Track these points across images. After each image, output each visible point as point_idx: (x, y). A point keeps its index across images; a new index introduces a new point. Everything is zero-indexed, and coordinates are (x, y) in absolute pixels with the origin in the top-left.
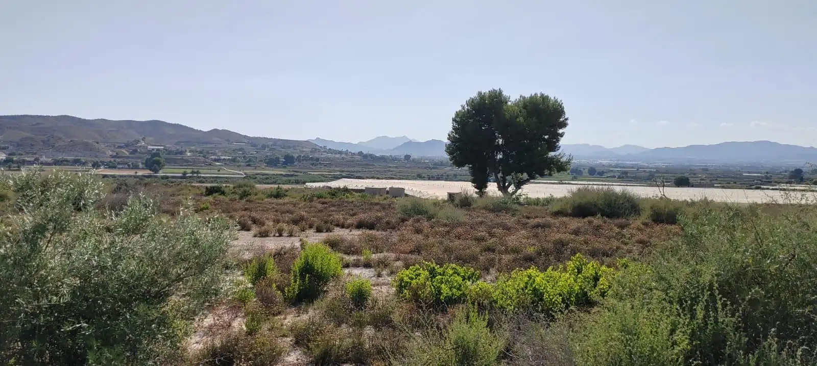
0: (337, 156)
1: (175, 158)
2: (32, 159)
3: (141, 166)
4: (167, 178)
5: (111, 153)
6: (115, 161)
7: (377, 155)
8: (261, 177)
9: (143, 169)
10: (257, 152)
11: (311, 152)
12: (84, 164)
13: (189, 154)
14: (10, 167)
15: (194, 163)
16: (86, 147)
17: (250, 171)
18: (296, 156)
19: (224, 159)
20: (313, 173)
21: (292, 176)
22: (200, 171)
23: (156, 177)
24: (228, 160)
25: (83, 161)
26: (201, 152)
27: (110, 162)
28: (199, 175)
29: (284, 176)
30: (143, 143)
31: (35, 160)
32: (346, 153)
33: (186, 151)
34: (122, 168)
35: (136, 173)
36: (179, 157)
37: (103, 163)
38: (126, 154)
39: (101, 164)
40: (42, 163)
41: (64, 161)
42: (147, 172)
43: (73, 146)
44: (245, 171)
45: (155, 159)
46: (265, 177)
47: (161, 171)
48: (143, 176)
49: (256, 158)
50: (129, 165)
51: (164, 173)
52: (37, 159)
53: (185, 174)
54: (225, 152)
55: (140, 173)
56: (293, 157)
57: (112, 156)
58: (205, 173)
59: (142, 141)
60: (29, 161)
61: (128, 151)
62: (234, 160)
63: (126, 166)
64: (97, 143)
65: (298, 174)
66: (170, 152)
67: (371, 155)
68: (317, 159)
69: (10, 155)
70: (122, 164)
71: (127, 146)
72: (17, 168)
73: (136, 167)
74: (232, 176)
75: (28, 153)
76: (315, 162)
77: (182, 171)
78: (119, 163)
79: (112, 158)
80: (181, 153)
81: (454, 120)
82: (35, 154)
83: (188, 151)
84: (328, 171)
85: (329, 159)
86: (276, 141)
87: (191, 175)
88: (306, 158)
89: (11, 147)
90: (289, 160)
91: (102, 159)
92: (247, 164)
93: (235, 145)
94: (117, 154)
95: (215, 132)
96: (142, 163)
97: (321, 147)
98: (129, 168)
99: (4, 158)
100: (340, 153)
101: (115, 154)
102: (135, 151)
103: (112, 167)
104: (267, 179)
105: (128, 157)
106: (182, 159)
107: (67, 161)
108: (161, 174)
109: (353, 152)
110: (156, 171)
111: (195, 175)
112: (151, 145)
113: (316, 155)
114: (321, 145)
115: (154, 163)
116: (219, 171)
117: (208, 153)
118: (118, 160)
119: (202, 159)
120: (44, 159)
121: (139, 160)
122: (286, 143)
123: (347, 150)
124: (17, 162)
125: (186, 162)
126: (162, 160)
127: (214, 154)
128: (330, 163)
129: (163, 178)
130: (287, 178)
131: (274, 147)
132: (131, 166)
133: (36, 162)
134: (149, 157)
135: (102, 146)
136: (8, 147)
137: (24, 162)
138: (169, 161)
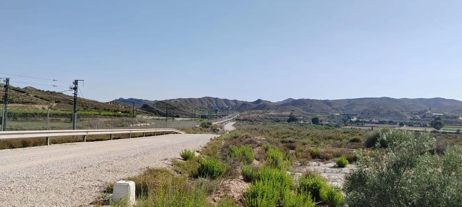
1: (451, 120)
2: (368, 121)
3: (428, 125)
4: (446, 133)
5: (410, 117)
6: (412, 122)
9: (430, 127)
12: (395, 123)
14: (358, 124)
16: (397, 114)
23: (438, 132)
27: (410, 122)
30: (430, 112)
31: (370, 121)
33: (459, 117)
34: (417, 126)
35: (426, 129)
36: (454, 120)
37: (405, 123)
38: (419, 118)
39: (404, 124)
40: (373, 123)
41: (384, 122)
42: (432, 129)
43: (389, 113)
45: (437, 121)
47: (441, 129)
50: (421, 125)
51: (444, 130)
52: (371, 121)
53: (458, 131)
55: (428, 130)
57: (411, 119)
59: (429, 110)
60: (367, 122)
61: (420, 117)
63: (419, 125)
64: (402, 112)
66: (448, 117)
69: (358, 118)
70: (416, 124)
71: (419, 113)
72: (361, 125)
73: (425, 126)
75: (366, 118)
77: (457, 129)
78: (414, 124)
80: (456, 117)
82: (370, 118)
89: (359, 114)
91: (405, 121)
94: (414, 118)
96: (429, 124)
98: (421, 126)
99: (356, 120)
102: (424, 117)
103: (410, 125)
105: (420, 120)
106: (456, 122)
107: (385, 122)
108: (441, 130)
110: (438, 129)
112: (434, 113)
115: (437, 123)
118: (414, 122)
120: (374, 120)
121: (427, 122)
124: (361, 122)
125: (459, 124)
126: (442, 122)
129: (443, 133)
132: (422, 125)
133: (370, 122)
134: (433, 120)
135: (405, 113)
136: (357, 115)
137: (365, 122)
138: (447, 123)
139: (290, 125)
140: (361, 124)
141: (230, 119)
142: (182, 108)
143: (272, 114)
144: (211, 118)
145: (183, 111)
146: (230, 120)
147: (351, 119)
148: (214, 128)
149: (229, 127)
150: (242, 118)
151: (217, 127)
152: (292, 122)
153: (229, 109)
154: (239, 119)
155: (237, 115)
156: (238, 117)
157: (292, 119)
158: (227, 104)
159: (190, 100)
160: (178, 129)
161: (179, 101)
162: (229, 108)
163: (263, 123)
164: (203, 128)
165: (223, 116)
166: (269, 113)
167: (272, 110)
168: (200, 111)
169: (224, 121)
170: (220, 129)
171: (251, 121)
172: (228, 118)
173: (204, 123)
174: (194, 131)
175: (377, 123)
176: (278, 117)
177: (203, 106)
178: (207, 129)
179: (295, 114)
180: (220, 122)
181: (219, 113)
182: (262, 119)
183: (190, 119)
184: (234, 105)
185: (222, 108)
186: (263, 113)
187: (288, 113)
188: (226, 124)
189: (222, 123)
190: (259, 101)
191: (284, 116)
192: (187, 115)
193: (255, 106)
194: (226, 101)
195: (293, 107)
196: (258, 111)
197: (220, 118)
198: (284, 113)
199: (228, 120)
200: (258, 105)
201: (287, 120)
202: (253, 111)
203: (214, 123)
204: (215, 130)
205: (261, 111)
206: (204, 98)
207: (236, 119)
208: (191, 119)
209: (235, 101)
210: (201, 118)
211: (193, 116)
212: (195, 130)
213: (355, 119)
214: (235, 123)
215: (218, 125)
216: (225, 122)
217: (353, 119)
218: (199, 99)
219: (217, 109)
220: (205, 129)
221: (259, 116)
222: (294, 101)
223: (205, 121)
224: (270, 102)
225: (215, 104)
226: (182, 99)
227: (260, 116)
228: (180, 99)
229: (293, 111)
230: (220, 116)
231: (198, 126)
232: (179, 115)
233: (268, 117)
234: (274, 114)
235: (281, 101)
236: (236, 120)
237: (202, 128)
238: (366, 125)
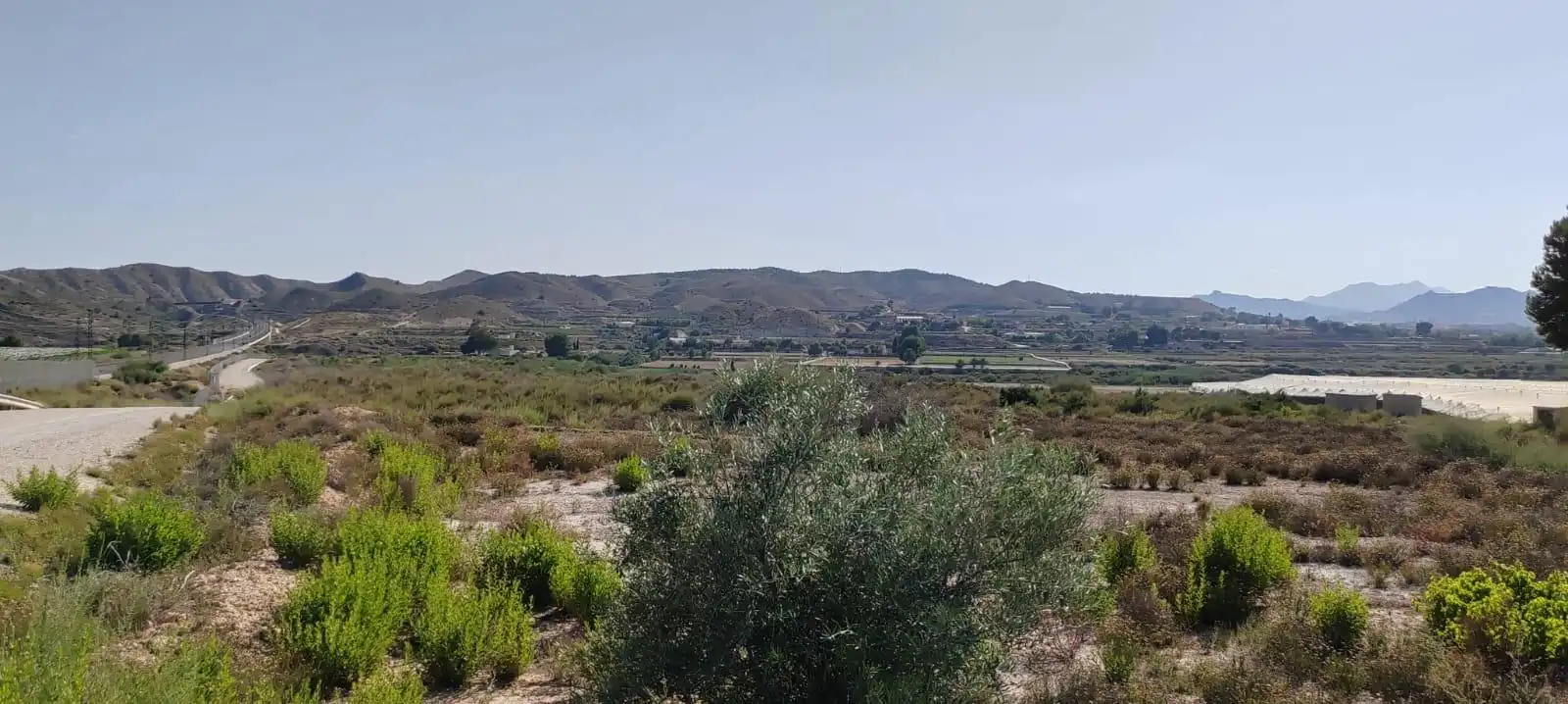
0: (1259, 327)
1: (943, 335)
2: (722, 341)
3: (885, 351)
4: (930, 371)
5: (838, 329)
6: (843, 342)
7: (1350, 325)
8: (1102, 370)
9: (888, 356)
10: (1094, 322)
11: (1203, 320)
12: (798, 348)
13: (966, 329)
14: (691, 354)
15: (978, 344)
16: (800, 318)
17: (1079, 359)
18: (1170, 328)
19: (1031, 337)
20: (1206, 363)
21: (1164, 368)
22: (987, 359)
23: (911, 370)
24: (1039, 338)
25: (796, 343)
26: (987, 326)
27: (837, 344)
28: (986, 367)
29: (1148, 368)
30: (889, 311)
31: (726, 342)
32: (1279, 321)
33: (962, 324)
34: (856, 355)
35: (878, 363)
36: (950, 334)
37: (825, 346)
38: (862, 331)
39: (822, 348)
40: (735, 348)
41: (768, 344)
42: (895, 362)
43: (781, 316)
44: (1071, 360)
45: (908, 338)
46: (1109, 370)
47: (918, 361)
48: (888, 368)
49: (1092, 334)
50: (866, 350)
51: (924, 364)
52: (728, 342)
53: (960, 364)
54: (1032, 324)
55: (884, 364)
56: (1164, 332)
57: (839, 335)
58: (995, 363)
59: (887, 307)
60: (719, 345)
61: (865, 326)
62: (1049, 339)
63: (862, 352)
64: (817, 312)
65: (1178, 365)
66: (934, 326)
67: (1336, 325)
68: (1216, 335)
69: (692, 334)
70: (854, 348)
71: (862, 315)
72: (701, 357)
73: (876, 353)
74: (1046, 369)
75: (715, 332)
76: (1212, 341)
77: (955, 360)
78: (850, 347)
79: (840, 337)
80: (954, 326)
81: (1549, 241)
82: (727, 332)
83: (965, 323)
84: (1240, 358)
85: (1241, 334)
86: (1129, 301)
87: (971, 367)
88: (1193, 334)
89: (693, 323)
90: (1157, 337)
91: (824, 340)
92: (1074, 345)
93: (1053, 311)
94: (847, 330)
95: (1014, 285)
96: (888, 347)
97: (1223, 310)
98: (866, 355)
99: (684, 340)
100: (1265, 320)
101: (844, 331)
102: (875, 325)
103: (839, 352)
104: (1113, 374)
105: (864, 336)
106: (956, 338)
107: (771, 344)
108: (918, 365)
109: (1293, 319)
110: (911, 359)
111: (978, 367)
112: (902, 314)
113: (1214, 327)
114: (1222, 307)
115: (906, 345)
116: (1021, 359)
117: (1000, 325)
118: (851, 341)
119: (991, 338)
120: (738, 341)
121: (883, 341)
122: (1150, 305)
123: (1281, 315)
124: (700, 346)
125: (963, 344)
126: (920, 340)
127: (1013, 328)
128: (1244, 342)
129: (921, 372)
130: (1152, 373)
131: (1126, 312)
132: (870, 352)
133: (727, 346)
134: (898, 334)
135: (825, 317)
136: (689, 323)
137: (711, 346)
138: (932, 342)
139: (471, 361)
140: (700, 351)
141: (245, 348)
142: (28, 306)
143: (407, 324)
144: (165, 346)
145: (36, 320)
146: (244, 352)
147: (672, 339)
148: (174, 383)
149: (240, 375)
150: (290, 342)
151: (190, 379)
152: (477, 353)
153: (238, 310)
154: (278, 347)
155: (272, 331)
156: (275, 337)
157: (477, 343)
158: (227, 290)
159: (68, 275)
160: (9, 392)
161: (15, 281)
162: (238, 304)
163: (373, 360)
164: (127, 382)
165: (215, 335)
166: (396, 322)
167: (405, 311)
168: (115, 321)
169: (218, 356)
170: (200, 386)
171: (327, 353)
172: (234, 342)
173: (132, 366)
174: (87, 395)
175: (747, 349)
176: (427, 338)
177: (128, 299)
178: (149, 388)
179: (488, 325)
180: (202, 360)
181: (197, 324)
182: (371, 344)
183: (69, 350)
184: (258, 297)
185: (209, 308)
186: (372, 322)
187: (466, 323)
188: (225, 366)
189: (211, 364)
190: (356, 280)
191: (452, 332)
192: (52, 337)
193: (339, 297)
194: (224, 279)
195: (479, 302)
196: (352, 316)
197: (202, 344)
198: (448, 323)
199: (235, 350)
200: (351, 295)
201: (459, 346)
202: (336, 316)
203: (174, 366)
204: (181, 392)
205: (367, 316)
206: (132, 269)
207: (267, 347)
208: (74, 349)
209: (263, 281)
210: (120, 346)
211: (82, 339)
212: (89, 392)
213: (681, 338)
214: (262, 361)
215: (191, 370)
216: (221, 359)
217: (676, 337)
218: (109, 273)
219: (190, 309)
220: (139, 388)
221: (355, 334)
222: (483, 279)
223: (138, 356)
224: (397, 283)
225: (178, 290)
226: (28, 271)
227: (362, 333)
228: (19, 273)
229: (481, 313)
230: (201, 337)
231: (106, 377)
232: (18, 335)
233: (391, 338)
234: (415, 326)
235: (440, 279)
236: (268, 349)
237: (122, 384)
238: (715, 354)
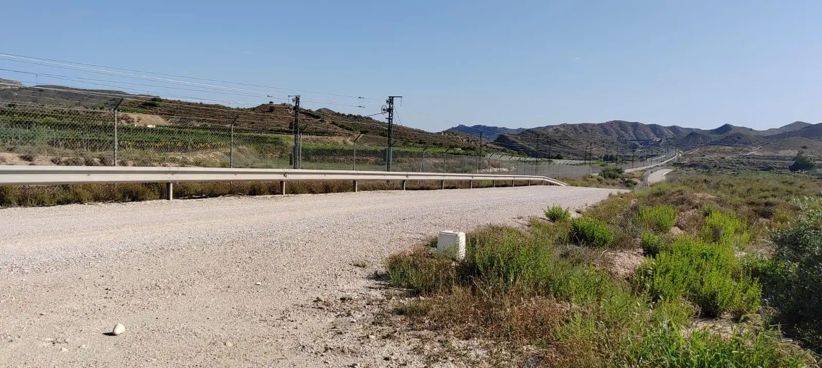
139: (794, 176)
141: (662, 163)
142: (567, 141)
143: (756, 153)
144: (624, 161)
145: (570, 147)
146: (662, 165)
148: (626, 179)
149: (658, 176)
150: (686, 161)
151: (634, 177)
152: (800, 171)
153: (661, 144)
154: (680, 164)
155: (677, 155)
156: (679, 159)
157: (800, 165)
158: (655, 133)
159: (584, 127)
160: (555, 178)
161: (562, 129)
162: (660, 141)
163: (733, 172)
164: (605, 177)
165: (648, 157)
166: (749, 152)
167: (755, 146)
168: (603, 148)
169: (648, 167)
170: (639, 182)
171: (706, 167)
172: (657, 160)
173: (608, 170)
174: (586, 181)
176: (768, 161)
177: (609, 138)
178: (614, 181)
179: (808, 155)
180: (640, 169)
181: (640, 150)
182: (732, 163)
183: (582, 162)
184: (672, 137)
185: (646, 143)
186: (733, 152)
187: (794, 153)
188: (651, 173)
189: (645, 171)
190: (726, 128)
191: (784, 158)
192: (576, 155)
193: (715, 137)
194: (654, 128)
195: (804, 141)
196: (722, 148)
197: (642, 161)
198: (782, 153)
199: (657, 164)
200: (722, 136)
201: (788, 167)
202: (712, 148)
203: (627, 171)
204: (630, 184)
205: (730, 148)
206: (611, 124)
207: (675, 164)
208: (584, 161)
209: (674, 129)
210: (604, 160)
211: (587, 157)
212: (588, 181)
214: (671, 170)
215: (635, 173)
216: (650, 168)
218: (601, 125)
219: (637, 143)
220: (610, 181)
221: (723, 158)
222: (809, 127)
223: (611, 165)
224: (751, 130)
225: (632, 133)
226: (567, 125)
227: (728, 157)
228: (564, 126)
229: (805, 147)
230: (641, 157)
231: (596, 174)
232: (562, 154)
233: (745, 161)
234: (761, 154)
235: (778, 128)
236: (675, 165)
237: (602, 178)
